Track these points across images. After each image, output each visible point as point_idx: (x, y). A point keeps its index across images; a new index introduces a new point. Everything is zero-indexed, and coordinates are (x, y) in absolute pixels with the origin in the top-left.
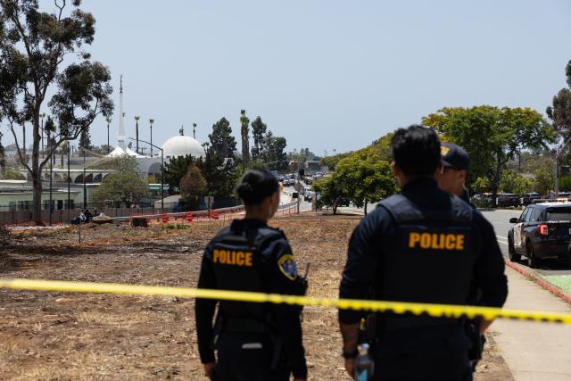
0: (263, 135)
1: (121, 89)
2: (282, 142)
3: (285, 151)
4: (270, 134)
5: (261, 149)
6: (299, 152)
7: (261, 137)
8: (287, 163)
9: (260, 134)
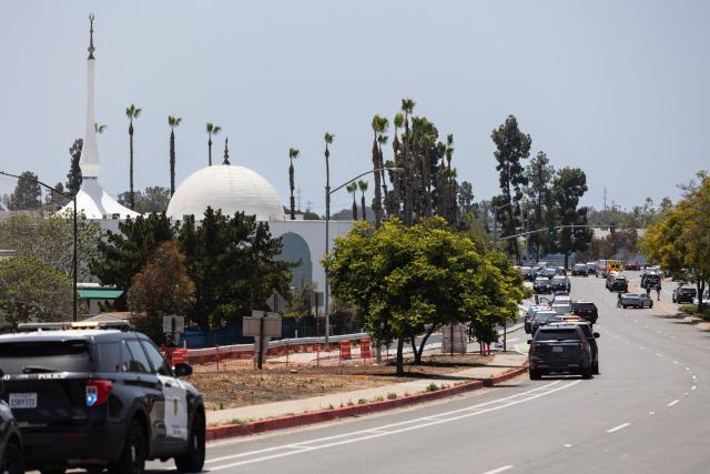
0: (524, 162)
1: (92, 48)
2: (574, 182)
3: (582, 203)
4: (542, 160)
5: (519, 197)
6: (656, 206)
7: (518, 169)
8: (588, 236)
9: (515, 159)
